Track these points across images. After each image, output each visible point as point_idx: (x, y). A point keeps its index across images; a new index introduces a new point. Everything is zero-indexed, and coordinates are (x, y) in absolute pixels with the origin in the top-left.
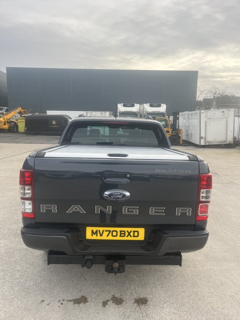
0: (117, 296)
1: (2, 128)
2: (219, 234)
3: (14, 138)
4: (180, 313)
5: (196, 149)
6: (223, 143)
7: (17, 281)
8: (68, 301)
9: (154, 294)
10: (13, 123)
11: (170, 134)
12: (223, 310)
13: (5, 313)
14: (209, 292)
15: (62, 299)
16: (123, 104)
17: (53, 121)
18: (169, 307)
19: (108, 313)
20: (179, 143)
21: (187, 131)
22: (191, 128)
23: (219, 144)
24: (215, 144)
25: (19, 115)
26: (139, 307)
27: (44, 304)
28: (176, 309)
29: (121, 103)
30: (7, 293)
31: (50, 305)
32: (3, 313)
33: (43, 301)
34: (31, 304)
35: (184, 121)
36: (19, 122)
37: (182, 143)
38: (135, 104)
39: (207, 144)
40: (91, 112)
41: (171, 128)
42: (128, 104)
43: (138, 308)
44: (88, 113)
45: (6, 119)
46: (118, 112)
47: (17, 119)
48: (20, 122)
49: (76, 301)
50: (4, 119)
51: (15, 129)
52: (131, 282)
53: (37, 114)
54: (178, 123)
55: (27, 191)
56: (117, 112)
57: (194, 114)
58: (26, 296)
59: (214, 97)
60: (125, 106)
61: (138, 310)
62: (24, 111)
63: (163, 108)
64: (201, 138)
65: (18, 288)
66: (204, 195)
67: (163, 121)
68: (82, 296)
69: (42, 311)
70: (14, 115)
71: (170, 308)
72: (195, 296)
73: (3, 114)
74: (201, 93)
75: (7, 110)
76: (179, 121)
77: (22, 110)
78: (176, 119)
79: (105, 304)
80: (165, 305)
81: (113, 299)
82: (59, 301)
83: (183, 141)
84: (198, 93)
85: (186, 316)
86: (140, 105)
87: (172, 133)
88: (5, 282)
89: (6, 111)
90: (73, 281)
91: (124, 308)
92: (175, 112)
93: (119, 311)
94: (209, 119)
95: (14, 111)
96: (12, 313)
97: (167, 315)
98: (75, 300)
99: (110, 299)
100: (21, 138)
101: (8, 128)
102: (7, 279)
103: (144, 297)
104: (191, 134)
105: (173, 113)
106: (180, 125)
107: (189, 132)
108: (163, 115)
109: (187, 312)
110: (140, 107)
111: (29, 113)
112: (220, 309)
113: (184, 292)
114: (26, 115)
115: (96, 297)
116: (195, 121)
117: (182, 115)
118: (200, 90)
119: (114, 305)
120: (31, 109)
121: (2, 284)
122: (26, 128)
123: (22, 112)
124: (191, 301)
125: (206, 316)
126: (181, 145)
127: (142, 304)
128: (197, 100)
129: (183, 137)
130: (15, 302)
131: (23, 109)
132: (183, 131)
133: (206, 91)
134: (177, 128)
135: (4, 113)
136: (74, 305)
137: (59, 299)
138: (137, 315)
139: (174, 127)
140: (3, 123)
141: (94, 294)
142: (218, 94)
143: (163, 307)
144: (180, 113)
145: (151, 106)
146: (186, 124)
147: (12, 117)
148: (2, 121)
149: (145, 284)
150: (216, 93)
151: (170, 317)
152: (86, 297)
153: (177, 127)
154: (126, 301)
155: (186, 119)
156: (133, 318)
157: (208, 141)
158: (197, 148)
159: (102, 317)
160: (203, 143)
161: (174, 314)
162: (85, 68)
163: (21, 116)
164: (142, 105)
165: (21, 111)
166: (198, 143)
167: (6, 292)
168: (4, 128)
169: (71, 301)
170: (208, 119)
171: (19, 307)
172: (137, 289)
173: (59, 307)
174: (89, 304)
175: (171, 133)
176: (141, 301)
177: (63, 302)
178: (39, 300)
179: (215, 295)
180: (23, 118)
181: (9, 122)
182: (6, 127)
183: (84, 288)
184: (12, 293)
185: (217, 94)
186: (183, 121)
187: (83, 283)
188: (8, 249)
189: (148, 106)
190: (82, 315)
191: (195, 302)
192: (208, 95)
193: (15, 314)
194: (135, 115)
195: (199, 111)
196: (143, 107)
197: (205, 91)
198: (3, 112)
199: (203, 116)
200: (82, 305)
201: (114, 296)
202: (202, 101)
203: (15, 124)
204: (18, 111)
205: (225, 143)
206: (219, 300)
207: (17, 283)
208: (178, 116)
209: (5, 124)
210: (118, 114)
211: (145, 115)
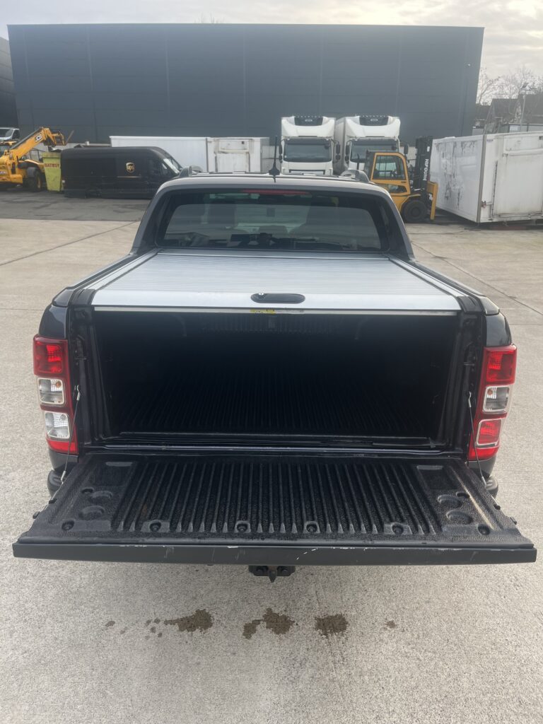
0: (276, 612)
1: (9, 180)
2: (515, 457)
3: (37, 205)
4: (418, 653)
5: (468, 231)
6: (535, 218)
7: (52, 574)
8: (166, 623)
9: (361, 607)
10: (33, 169)
11: (406, 196)
12: (518, 649)
13: (25, 655)
14: (486, 605)
15: (154, 619)
16: (295, 119)
17: (127, 164)
18: (394, 640)
19: (257, 652)
20: (429, 216)
21: (448, 188)
22: (459, 178)
23: (523, 219)
24: (515, 219)
25: (44, 148)
26: (327, 638)
27: (114, 632)
28: (409, 644)
29: (288, 115)
30: (30, 605)
31: (127, 633)
32: (23, 654)
33: (111, 623)
34: (84, 631)
35: (444, 161)
36: (45, 164)
37: (435, 217)
38: (325, 118)
39: (495, 220)
40: (218, 140)
41: (410, 178)
42: (307, 118)
43: (323, 641)
44: (211, 142)
45: (15, 158)
46: (283, 138)
47: (41, 157)
48: (48, 165)
49: (185, 624)
50: (11, 159)
51: (39, 183)
52: (311, 578)
53: (88, 143)
54: (427, 166)
55: (54, 389)
56: (280, 137)
57: (468, 144)
58: (72, 612)
59: (520, 96)
60: (299, 122)
61: (323, 647)
62: (56, 137)
63: (392, 129)
64: (482, 205)
65: (54, 591)
66: (494, 396)
67: (390, 161)
68: (198, 611)
69: (109, 650)
70: (32, 147)
71: (397, 642)
72: (454, 613)
73: (8, 145)
74: (491, 85)
75: (16, 136)
76: (429, 162)
77: (51, 135)
78: (423, 156)
79: (249, 630)
80: (386, 635)
81: (268, 617)
82: (149, 622)
83: (438, 210)
84: (480, 83)
85: (433, 663)
86: (337, 119)
87: (413, 192)
88: (26, 578)
89: (13, 138)
90: (178, 573)
91: (292, 641)
92: (421, 139)
93: (282, 649)
94: (504, 158)
95: (33, 138)
96: (41, 654)
97: (389, 660)
98: (182, 620)
99: (261, 617)
100: (53, 206)
101: (21, 181)
102: (29, 570)
103: (339, 613)
104: (459, 194)
105: (417, 140)
106: (432, 170)
107: (452, 188)
108: (391, 147)
109: (434, 653)
110: (335, 124)
111: (70, 142)
112: (510, 647)
113: (428, 602)
114: (62, 148)
115: (230, 614)
116: (471, 160)
117: (438, 145)
118: (487, 78)
119: (270, 634)
120: (73, 132)
121: (19, 581)
122: (63, 181)
123: (52, 138)
124: (445, 626)
125: (477, 663)
126: (431, 222)
127: (335, 631)
128: (477, 102)
129: (439, 201)
130: (49, 628)
131: (53, 133)
132: (439, 186)
133: (502, 80)
134: (425, 179)
135: (11, 143)
136: (181, 633)
137: (147, 618)
138: (322, 658)
139: (418, 175)
140: (10, 168)
141: (226, 607)
142: (531, 89)
143: (381, 640)
144: (435, 141)
145: (364, 122)
146: (446, 169)
147: (30, 151)
148: (6, 164)
149: (341, 583)
150: (524, 87)
151: (397, 665)
152: (207, 614)
153: (425, 176)
154: (297, 625)
155: (449, 156)
156: (312, 666)
157: (498, 213)
158: (471, 230)
159: (244, 662)
160: (485, 217)
161: (406, 656)
162: (200, 22)
163: (50, 149)
164: (342, 119)
165: (48, 138)
166: (473, 218)
167: (26, 602)
168: (14, 181)
169: (174, 624)
170: (503, 156)
171: (56, 639)
172: (322, 593)
173: (147, 638)
174: (214, 630)
175: (409, 192)
176: (331, 625)
177: (155, 625)
178: (101, 621)
179: (501, 611)
180: (55, 155)
181: (23, 165)
182: (17, 177)
183: (202, 592)
184: (42, 603)
185: (527, 88)
186: (440, 159)
187: (201, 579)
188: (31, 494)
189: (355, 122)
190: (199, 658)
191: (453, 629)
192: (506, 90)
193: (48, 655)
194: (323, 147)
195: (482, 136)
196: (343, 123)
197: (498, 80)
198: (8, 140)
199: (490, 147)
200: (197, 633)
201: (269, 610)
202: (490, 105)
203: (36, 170)
204: (41, 136)
205: (539, 217)
206: (508, 623)
207: (52, 580)
208: (428, 148)
209: (13, 172)
210: (283, 143)
211: (348, 147)
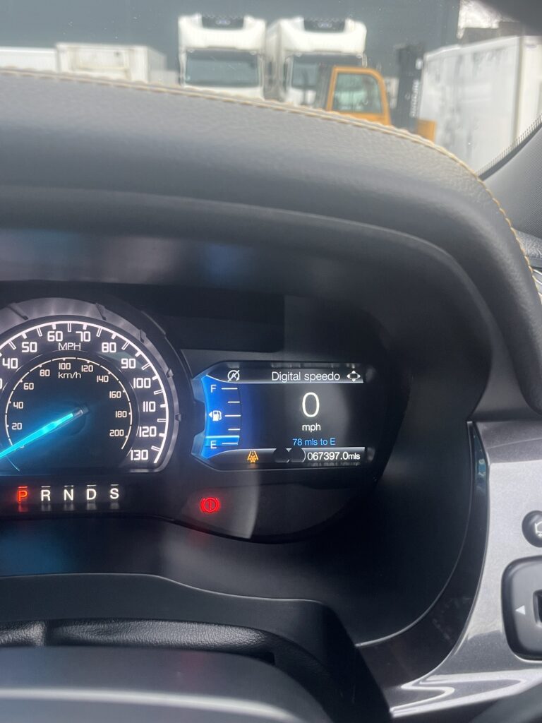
16: (203, 19)
29: (191, 12)
38: (248, 19)
42: (223, 19)
54: (416, 92)
56: (178, 49)
60: (208, 23)
76: (420, 84)
78: (410, 76)
86: (268, 23)
92: (406, 48)
107: (457, 130)
110: (266, 31)
134: (413, 115)
144: (428, 54)
145: (309, 26)
146: (444, 99)
153: (413, 110)
164: (275, 23)
189: (296, 26)
194: (246, 64)
195: (515, 38)
208: (419, 64)
210: (183, 58)
211: (285, 66)
